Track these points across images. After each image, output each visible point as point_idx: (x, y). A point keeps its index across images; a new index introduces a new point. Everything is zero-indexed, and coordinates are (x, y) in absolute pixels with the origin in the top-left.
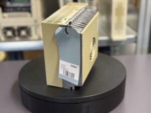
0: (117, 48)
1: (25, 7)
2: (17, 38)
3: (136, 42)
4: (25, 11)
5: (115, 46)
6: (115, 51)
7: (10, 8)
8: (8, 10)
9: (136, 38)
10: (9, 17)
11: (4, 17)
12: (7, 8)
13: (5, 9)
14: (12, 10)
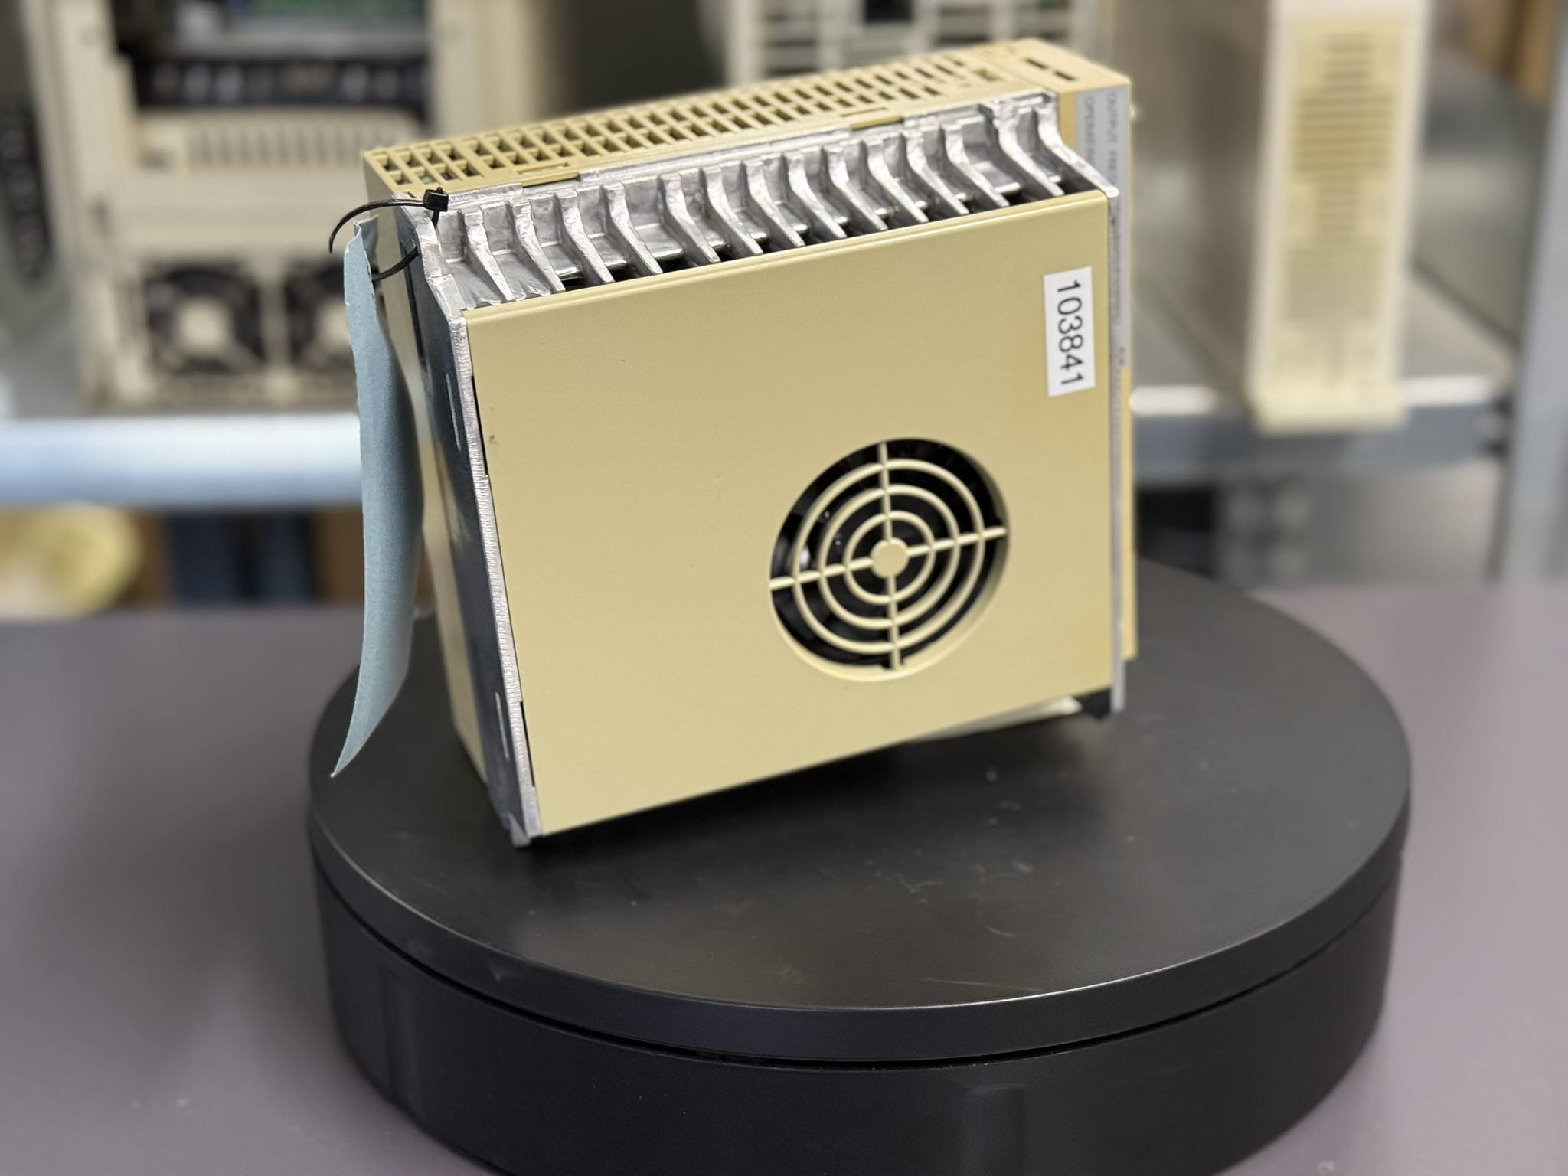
0: (1293, 510)
1: (372, 65)
2: (281, 382)
3: (1500, 449)
4: (371, 102)
5: (1268, 490)
6: (1266, 539)
7: (216, 65)
8: (197, 83)
9: (1504, 406)
10: (204, 156)
11: (154, 161)
12: (185, 64)
13: (164, 81)
14: (230, 84)
